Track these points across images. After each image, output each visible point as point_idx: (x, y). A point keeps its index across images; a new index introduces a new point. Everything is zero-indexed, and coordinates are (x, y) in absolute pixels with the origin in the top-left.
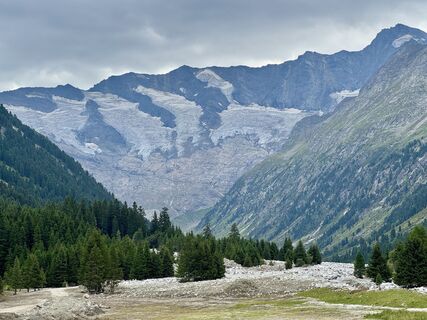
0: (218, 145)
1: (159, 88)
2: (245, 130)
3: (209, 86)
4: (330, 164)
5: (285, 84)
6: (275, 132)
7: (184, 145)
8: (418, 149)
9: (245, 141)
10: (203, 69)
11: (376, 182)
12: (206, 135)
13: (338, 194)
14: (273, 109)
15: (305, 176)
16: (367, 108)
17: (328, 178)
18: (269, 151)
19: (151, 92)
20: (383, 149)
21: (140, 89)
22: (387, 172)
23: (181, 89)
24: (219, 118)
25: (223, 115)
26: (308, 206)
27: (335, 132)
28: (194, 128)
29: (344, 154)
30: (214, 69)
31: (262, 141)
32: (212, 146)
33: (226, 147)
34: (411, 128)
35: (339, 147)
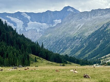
0: (27, 31)
1: (12, 17)
2: (34, 28)
3: (25, 17)
4: (57, 39)
5: (43, 18)
6: (41, 29)
7: (19, 31)
8: (76, 38)
9: (34, 31)
10: (23, 13)
11: (68, 44)
12: (24, 29)
13: (60, 46)
14: (40, 23)
15: (52, 41)
16: (64, 28)
17: (57, 42)
18: (40, 33)
19: (10, 18)
20: (68, 37)
21: (8, 17)
22: (70, 42)
23: (18, 17)
24: (27, 25)
25: (28, 24)
26: (53, 48)
27: (58, 32)
28: (21, 27)
29: (60, 37)
30: (26, 13)
31: (38, 31)
32: (26, 31)
33: (29, 32)
34: (74, 33)
35: (59, 36)
